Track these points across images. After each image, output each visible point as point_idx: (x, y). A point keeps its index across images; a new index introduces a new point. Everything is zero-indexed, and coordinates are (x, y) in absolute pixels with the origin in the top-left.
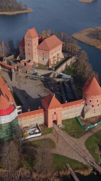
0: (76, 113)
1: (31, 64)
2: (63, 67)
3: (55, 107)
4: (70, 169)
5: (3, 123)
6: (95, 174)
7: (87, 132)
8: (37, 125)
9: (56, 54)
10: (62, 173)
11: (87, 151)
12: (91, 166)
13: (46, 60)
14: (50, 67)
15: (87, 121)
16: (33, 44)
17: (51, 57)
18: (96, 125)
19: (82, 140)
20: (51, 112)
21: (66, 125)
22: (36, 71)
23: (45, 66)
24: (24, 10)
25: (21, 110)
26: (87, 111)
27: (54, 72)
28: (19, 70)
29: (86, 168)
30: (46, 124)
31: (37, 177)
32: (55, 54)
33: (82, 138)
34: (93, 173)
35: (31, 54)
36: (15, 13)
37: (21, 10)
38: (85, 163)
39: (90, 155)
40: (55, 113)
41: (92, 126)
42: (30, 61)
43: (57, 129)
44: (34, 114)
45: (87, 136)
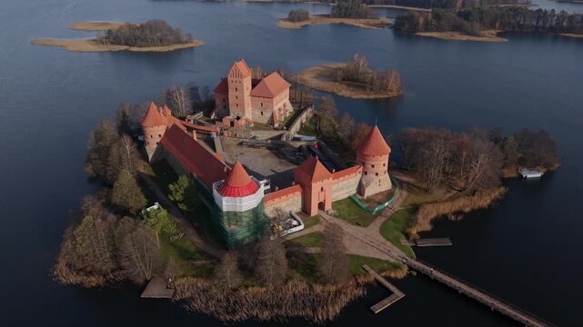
0: (351, 189)
1: (242, 122)
2: (297, 126)
3: (322, 179)
4: (372, 272)
5: (243, 210)
6: (415, 274)
7: (376, 216)
8: (290, 214)
9: (282, 104)
10: (361, 280)
11: (389, 244)
12: (404, 263)
13: (267, 115)
14: (276, 125)
15: (368, 200)
16: (245, 88)
17: (276, 108)
18: (386, 204)
19: (374, 230)
20: (316, 187)
21: (338, 210)
22: (253, 133)
23: (267, 125)
24: (186, 42)
25: (269, 187)
26: (368, 184)
27: (287, 133)
28: (226, 133)
29: (396, 267)
30: (306, 210)
31: (323, 292)
32: (280, 105)
33: (372, 226)
34: (411, 274)
35: (241, 106)
36: (173, 48)
37: (181, 43)
38: (392, 260)
39: (396, 248)
40: (322, 189)
41: (381, 207)
42: (238, 118)
43: (327, 217)
44: (286, 194)
45: (379, 222)
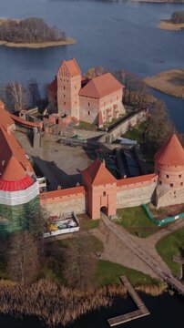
0: (143, 197)
1: (67, 120)
2: (123, 127)
3: (104, 183)
4: (128, 284)
6: (172, 293)
7: (160, 228)
8: (73, 215)
10: (112, 290)
11: (159, 258)
12: (165, 281)
13: (94, 115)
14: (101, 126)
15: (161, 211)
16: (72, 87)
17: (103, 109)
18: (177, 217)
19: (151, 242)
20: (97, 190)
21: (124, 217)
22: (75, 132)
23: (92, 126)
24: (60, 40)
26: (162, 194)
27: (107, 134)
28: (47, 130)
29: (155, 283)
30: (88, 212)
31: (69, 295)
32: (110, 106)
33: (151, 237)
34: (168, 293)
35: (68, 104)
36: (44, 45)
37: (55, 40)
38: (154, 276)
39: (164, 264)
40: (104, 193)
41: (170, 220)
43: (107, 222)
44: (68, 194)
45: (159, 235)
